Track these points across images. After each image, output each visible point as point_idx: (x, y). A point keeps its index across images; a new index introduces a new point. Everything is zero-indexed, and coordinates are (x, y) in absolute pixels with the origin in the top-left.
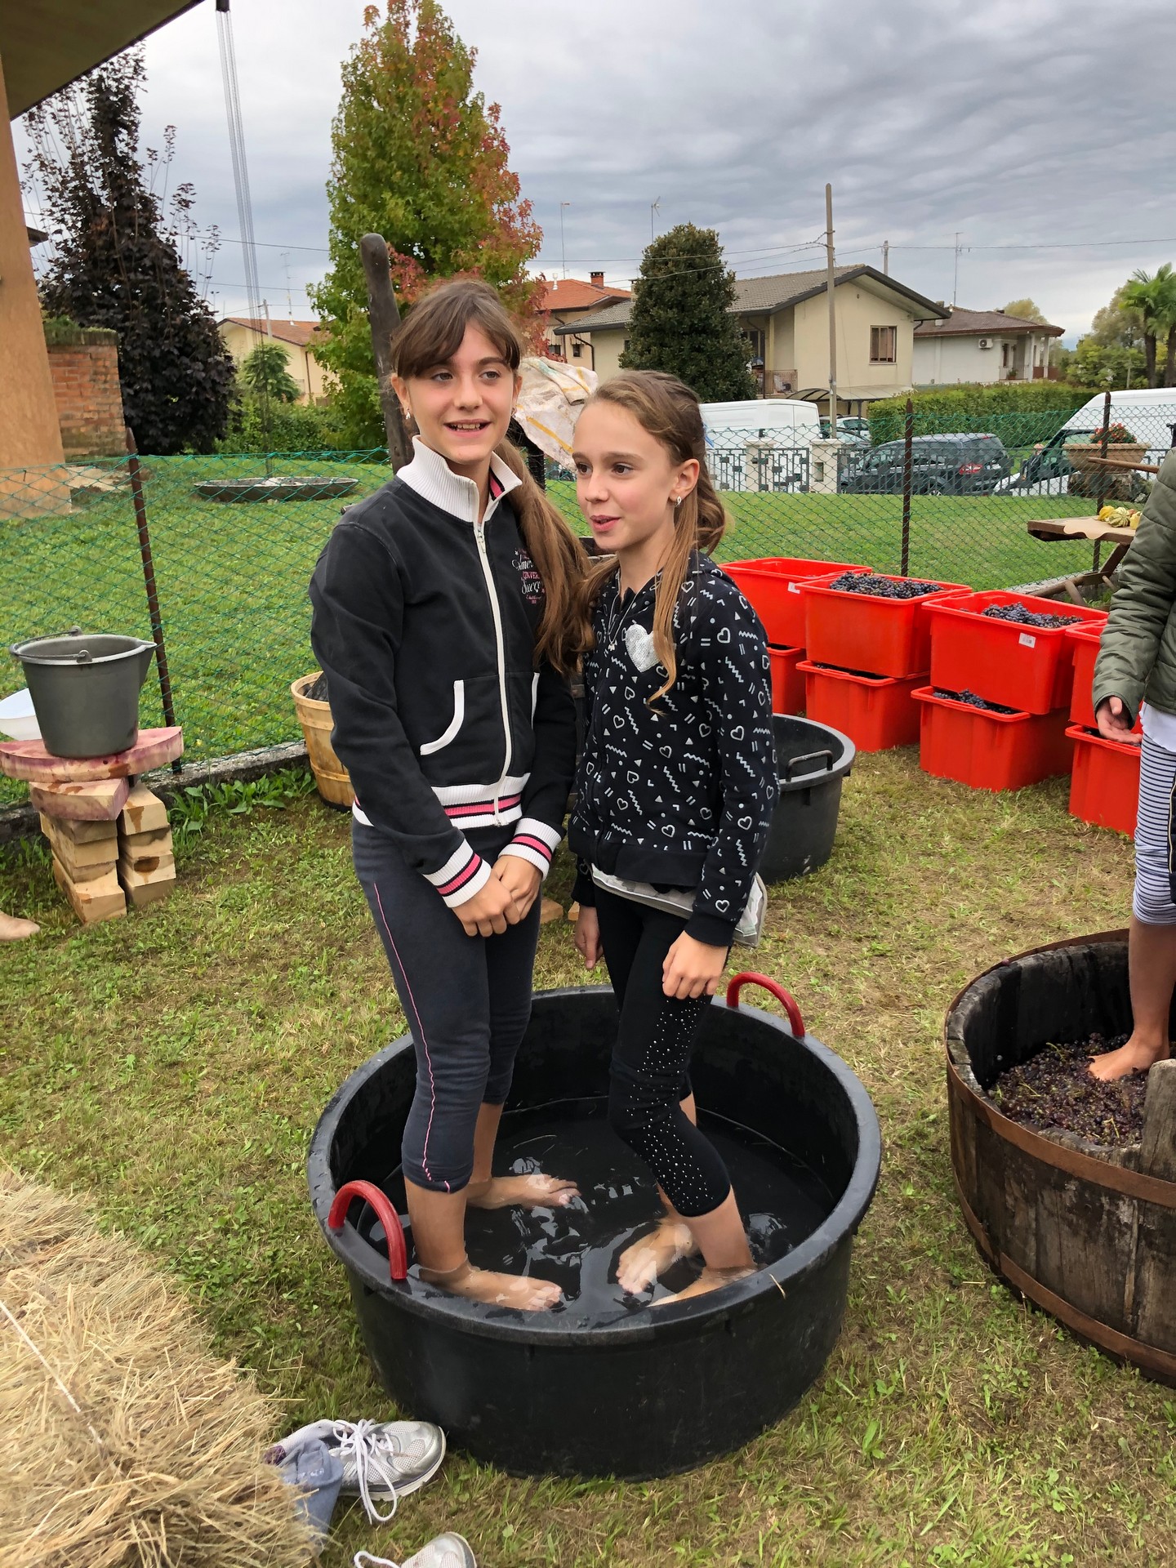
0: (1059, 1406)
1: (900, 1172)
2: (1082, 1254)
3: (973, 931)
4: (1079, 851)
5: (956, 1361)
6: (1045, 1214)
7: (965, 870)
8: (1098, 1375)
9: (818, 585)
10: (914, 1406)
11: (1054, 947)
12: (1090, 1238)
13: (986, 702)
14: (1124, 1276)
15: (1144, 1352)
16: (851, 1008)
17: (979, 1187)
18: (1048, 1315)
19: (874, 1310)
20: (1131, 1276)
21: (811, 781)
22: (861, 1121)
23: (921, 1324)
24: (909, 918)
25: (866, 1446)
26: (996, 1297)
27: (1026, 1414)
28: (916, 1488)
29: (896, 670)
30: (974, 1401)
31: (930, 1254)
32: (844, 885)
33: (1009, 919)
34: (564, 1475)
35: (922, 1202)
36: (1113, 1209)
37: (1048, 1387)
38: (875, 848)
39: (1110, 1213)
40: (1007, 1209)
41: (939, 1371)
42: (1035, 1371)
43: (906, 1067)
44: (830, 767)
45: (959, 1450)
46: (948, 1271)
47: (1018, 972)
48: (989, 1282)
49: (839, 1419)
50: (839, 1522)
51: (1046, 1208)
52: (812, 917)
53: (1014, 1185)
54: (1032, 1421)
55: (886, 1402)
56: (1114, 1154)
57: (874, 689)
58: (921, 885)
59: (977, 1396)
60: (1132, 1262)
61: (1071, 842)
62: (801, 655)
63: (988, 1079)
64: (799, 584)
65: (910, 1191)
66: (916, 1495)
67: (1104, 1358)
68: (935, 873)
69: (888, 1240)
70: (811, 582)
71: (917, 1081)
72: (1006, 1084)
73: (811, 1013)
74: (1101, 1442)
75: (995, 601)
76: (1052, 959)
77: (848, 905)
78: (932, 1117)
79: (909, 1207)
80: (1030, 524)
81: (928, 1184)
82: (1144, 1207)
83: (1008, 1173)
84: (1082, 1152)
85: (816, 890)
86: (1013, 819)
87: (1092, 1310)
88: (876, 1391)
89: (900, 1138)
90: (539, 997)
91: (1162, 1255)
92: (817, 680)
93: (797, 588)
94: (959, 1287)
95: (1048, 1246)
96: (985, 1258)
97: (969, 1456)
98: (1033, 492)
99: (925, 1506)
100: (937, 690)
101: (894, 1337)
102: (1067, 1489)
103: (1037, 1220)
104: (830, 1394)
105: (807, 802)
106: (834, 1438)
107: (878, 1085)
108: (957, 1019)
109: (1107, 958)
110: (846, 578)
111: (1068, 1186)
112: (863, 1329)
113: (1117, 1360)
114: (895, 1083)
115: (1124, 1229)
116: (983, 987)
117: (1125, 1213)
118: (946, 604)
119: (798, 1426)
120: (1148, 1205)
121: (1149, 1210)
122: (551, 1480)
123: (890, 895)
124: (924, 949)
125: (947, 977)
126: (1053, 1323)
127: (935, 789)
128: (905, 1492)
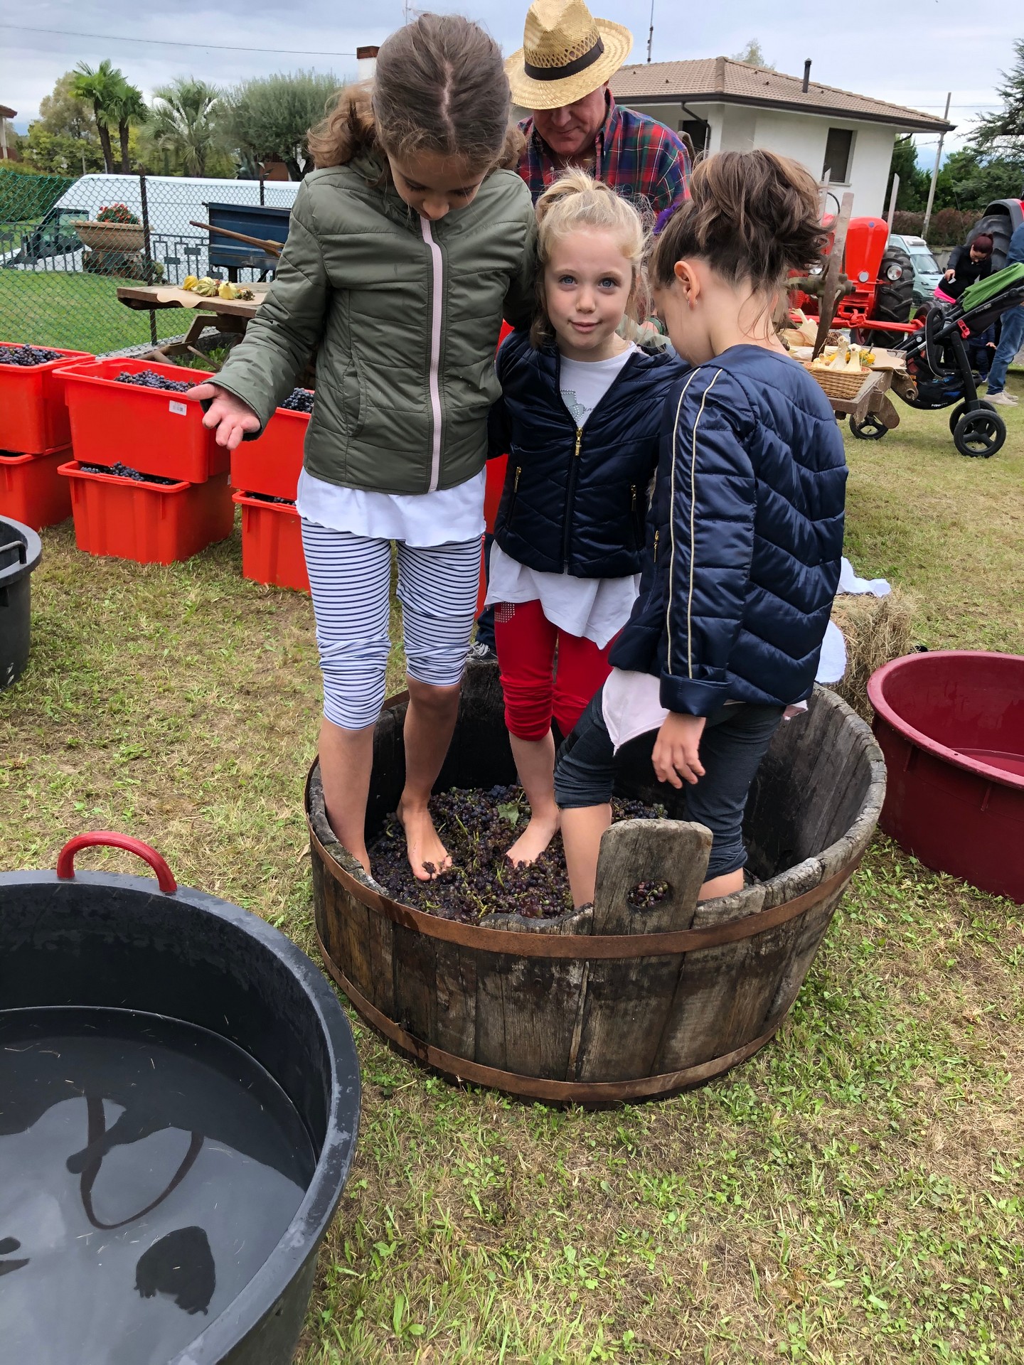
2: (529, 1026)
6: (487, 1000)
12: (539, 1007)
13: (141, 475)
14: (571, 1032)
15: (587, 1090)
17: (395, 991)
18: (487, 1088)
20: (578, 1030)
21: (8, 576)
25: (397, 1327)
26: (434, 1091)
29: (29, 443)
30: (466, 1214)
36: (563, 976)
37: (522, 1163)
38: (74, 642)
39: (560, 980)
40: (438, 1004)
44: (23, 560)
46: (375, 1084)
48: (421, 1079)
49: (360, 1314)
51: (488, 994)
53: (449, 981)
54: (524, 1205)
56: (567, 924)
57: (11, 467)
59: (467, 1206)
60: (580, 1018)
67: (549, 1109)
68: (150, 658)
77: (75, 710)
80: (119, 290)
82: (595, 965)
83: (441, 970)
84: (533, 931)
85: (32, 700)
86: (196, 591)
87: (537, 1072)
88: (379, 1257)
91: (610, 1002)
94: (392, 1096)
95: (490, 1027)
96: (406, 1055)
97: (493, 1275)
100: (82, 465)
101: (364, 1183)
102: (587, 1261)
103: (477, 1008)
104: (334, 1288)
105: (4, 603)
106: (363, 1338)
111: (515, 967)
113: (560, 1106)
115: (574, 990)
117: (575, 976)
118: (77, 371)
119: (321, 1346)
120: (599, 962)
121: (600, 966)
123: (115, 691)
124: (178, 741)
126: (493, 1094)
127: (105, 569)
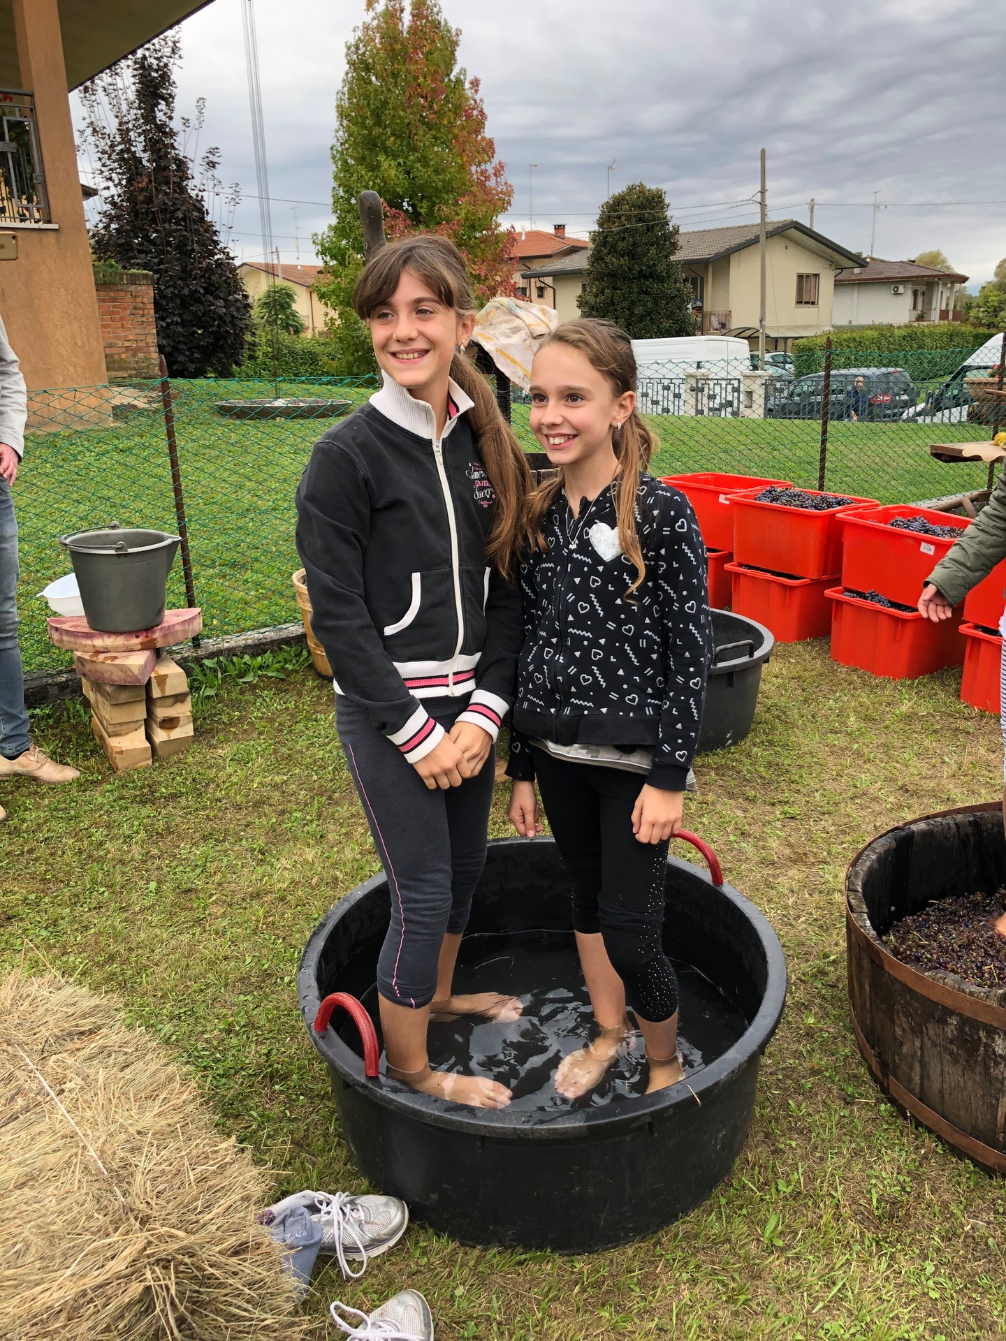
0: (937, 1209)
1: (803, 1004)
2: (962, 1080)
3: (873, 799)
4: (968, 733)
5: (848, 1166)
6: (928, 1043)
7: (868, 746)
8: (972, 1184)
9: (745, 497)
10: (810, 1203)
11: (943, 815)
12: (969, 1066)
13: (889, 602)
14: (998, 1101)
16: (764, 862)
17: (872, 1019)
18: (930, 1131)
19: (777, 1120)
21: (735, 666)
22: (771, 958)
23: (818, 1134)
24: (817, 787)
25: (767, 1234)
26: (884, 1114)
27: (908, 1215)
28: (810, 1272)
29: (812, 572)
30: (862, 1202)
31: (828, 1075)
32: (761, 756)
33: (904, 789)
34: (507, 1246)
35: (821, 1030)
36: (989, 1042)
37: (928, 1192)
38: (789, 725)
39: (987, 1046)
40: (896, 1038)
41: (832, 1175)
42: (916, 1178)
43: (811, 914)
44: (751, 655)
45: (848, 1242)
46: (843, 1090)
47: (911, 835)
48: (879, 1101)
49: (744, 1211)
50: (742, 1298)
51: (929, 1039)
52: (732, 783)
53: (903, 1018)
54: (913, 1220)
55: (786, 1199)
56: (992, 994)
57: (792, 588)
58: (828, 759)
59: (865, 1197)
61: (962, 724)
62: (729, 558)
63: (882, 927)
64: (729, 496)
65: (811, 1020)
66: (809, 1279)
67: (977, 1170)
68: (841, 748)
69: (791, 1061)
70: (739, 494)
71: (820, 927)
72: (898, 931)
73: (729, 865)
74: (973, 1241)
75: (900, 514)
76: (942, 824)
77: (764, 774)
78: (832, 958)
79: (810, 1034)
80: (932, 447)
81: (827, 1015)
83: (898, 1007)
84: (963, 991)
85: (737, 760)
86: (910, 704)
87: (969, 1129)
88: (777, 1188)
89: (804, 974)
90: (495, 844)
92: (742, 579)
93: (726, 499)
94: (852, 1104)
95: (931, 1072)
96: (876, 1080)
97: (857, 1247)
98: (936, 420)
99: (817, 1288)
100: (848, 590)
101: (794, 1144)
102: (942, 1280)
103: (921, 1049)
104: (737, 1190)
105: (730, 685)
106: (740, 1227)
107: (786, 929)
108: (857, 874)
109: (990, 825)
110: (770, 492)
111: (950, 1021)
112: (767, 1135)
113: (989, 1172)
114: (800, 928)
115: (999, 1059)
116: (880, 847)
117: (1000, 1046)
118: (854, 515)
119: (709, 1215)
122: (496, 1250)
123: (801, 767)
124: (829, 813)
125: (849, 838)
126: (934, 1137)
127: (843, 676)
128: (800, 1275)
